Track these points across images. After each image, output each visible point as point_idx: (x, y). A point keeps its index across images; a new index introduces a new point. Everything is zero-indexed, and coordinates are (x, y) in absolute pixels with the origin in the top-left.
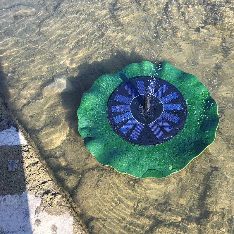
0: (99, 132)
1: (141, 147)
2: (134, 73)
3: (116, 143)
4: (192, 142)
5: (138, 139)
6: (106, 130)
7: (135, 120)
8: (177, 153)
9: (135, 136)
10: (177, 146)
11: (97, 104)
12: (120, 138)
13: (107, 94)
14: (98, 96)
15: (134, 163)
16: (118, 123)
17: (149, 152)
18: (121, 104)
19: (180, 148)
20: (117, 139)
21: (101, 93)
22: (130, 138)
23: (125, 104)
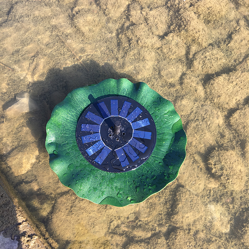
0: (65, 150)
1: (104, 173)
2: (110, 89)
3: (81, 164)
4: (154, 176)
5: (103, 164)
6: (72, 150)
7: (103, 142)
8: (138, 184)
9: (100, 160)
10: (139, 177)
11: (67, 120)
12: (85, 160)
13: (79, 110)
14: (70, 111)
15: (95, 189)
16: (86, 144)
17: (111, 179)
18: (91, 123)
19: (142, 180)
20: (82, 160)
21: (73, 107)
22: (95, 162)
23: (96, 124)
